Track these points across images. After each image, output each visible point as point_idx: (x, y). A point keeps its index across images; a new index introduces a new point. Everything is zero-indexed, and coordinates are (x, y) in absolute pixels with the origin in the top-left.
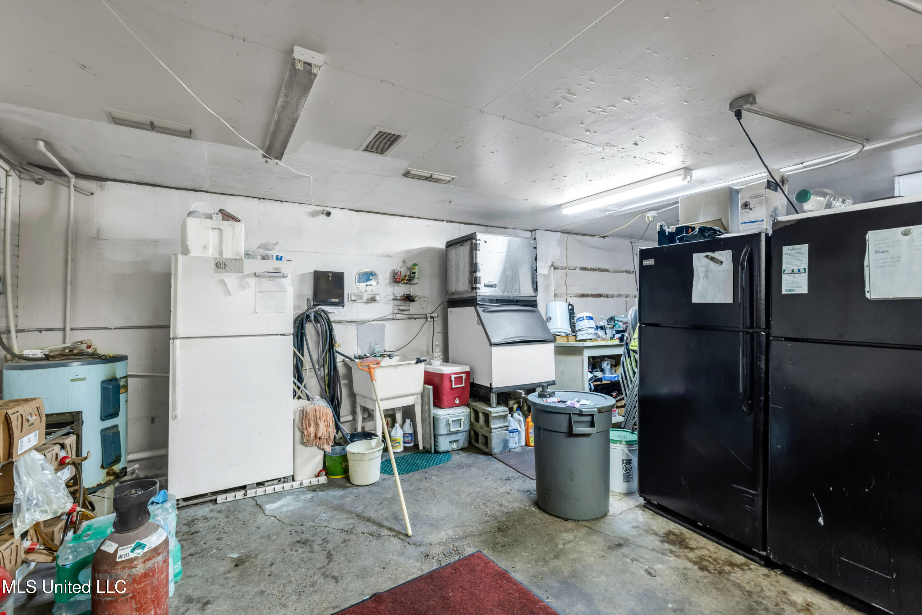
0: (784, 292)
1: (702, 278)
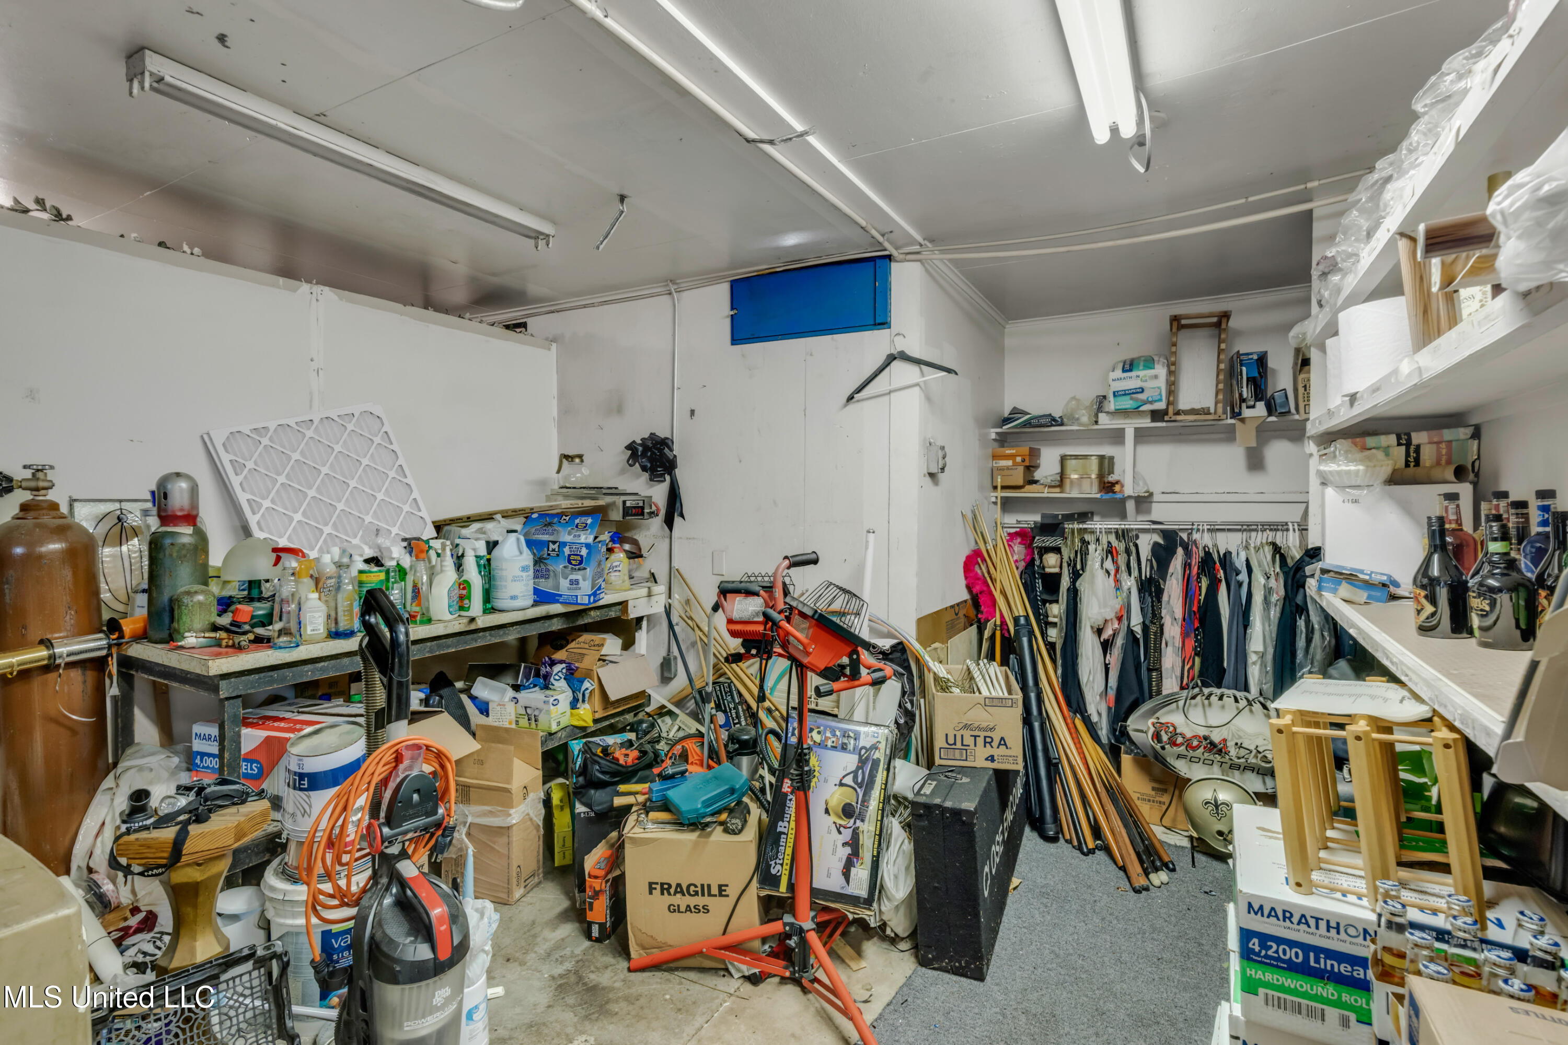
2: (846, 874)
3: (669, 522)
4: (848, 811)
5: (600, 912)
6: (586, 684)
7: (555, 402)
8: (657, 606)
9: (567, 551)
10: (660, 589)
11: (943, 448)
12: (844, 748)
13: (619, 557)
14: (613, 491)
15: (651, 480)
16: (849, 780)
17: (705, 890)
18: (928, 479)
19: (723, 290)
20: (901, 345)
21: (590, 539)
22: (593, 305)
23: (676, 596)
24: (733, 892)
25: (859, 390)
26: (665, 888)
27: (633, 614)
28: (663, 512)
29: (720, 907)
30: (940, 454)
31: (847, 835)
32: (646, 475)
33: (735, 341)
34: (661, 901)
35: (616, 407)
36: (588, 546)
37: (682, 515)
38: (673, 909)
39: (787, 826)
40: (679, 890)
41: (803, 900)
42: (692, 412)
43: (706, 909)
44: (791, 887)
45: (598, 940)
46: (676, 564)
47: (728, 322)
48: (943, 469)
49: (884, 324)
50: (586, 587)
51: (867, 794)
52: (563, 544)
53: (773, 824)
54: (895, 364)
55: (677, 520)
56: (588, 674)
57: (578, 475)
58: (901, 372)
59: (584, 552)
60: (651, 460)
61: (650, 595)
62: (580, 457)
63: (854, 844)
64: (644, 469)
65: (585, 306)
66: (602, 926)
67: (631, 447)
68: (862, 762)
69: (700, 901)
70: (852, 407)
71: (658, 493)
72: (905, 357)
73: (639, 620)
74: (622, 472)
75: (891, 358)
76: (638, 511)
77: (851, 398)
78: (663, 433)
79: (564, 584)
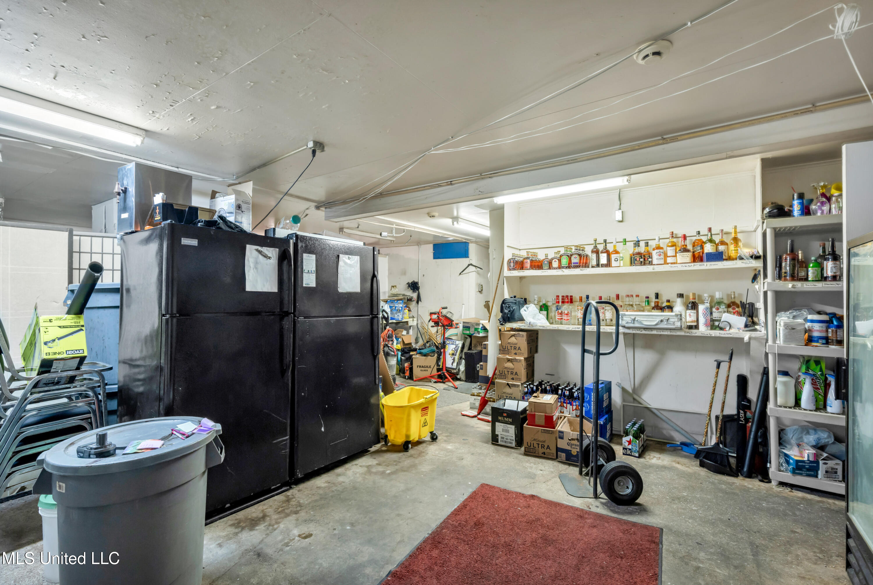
0: (304, 285)
1: (252, 269)
2: (452, 364)
3: (418, 302)
4: (453, 354)
5: (407, 374)
6: (399, 340)
7: (387, 271)
8: (415, 323)
9: (397, 308)
10: (415, 319)
11: (482, 285)
12: (453, 344)
13: (406, 311)
14: (404, 295)
15: (413, 292)
16: (454, 349)
17: (427, 367)
18: (479, 292)
19: (431, 246)
20: (471, 262)
21: (402, 306)
22: (398, 246)
23: (419, 321)
24: (432, 367)
25: (462, 272)
26: (420, 367)
27: (410, 325)
28: (416, 300)
29: (430, 370)
30: (481, 287)
31: (453, 358)
32: (412, 291)
33: (434, 258)
34: (419, 369)
35: (404, 273)
36: (401, 307)
37: (421, 301)
38: (421, 370)
39: (442, 357)
40: (423, 367)
41: (444, 369)
42: (424, 275)
43: (427, 370)
44: (442, 366)
45: (407, 379)
46: (419, 313)
47: (432, 254)
48: (482, 290)
49: (468, 257)
50: (401, 316)
51: (457, 352)
52: (396, 307)
53: (439, 357)
54: (470, 266)
55: (420, 302)
56: (400, 337)
57: (395, 291)
58: (471, 268)
59: (400, 309)
60: (413, 287)
61: (413, 320)
62: (396, 286)
63: (454, 360)
64: (411, 289)
65: (396, 247)
66: (408, 376)
67: (408, 283)
68: (456, 347)
69: (426, 369)
70: (461, 275)
71: (415, 295)
72: (471, 265)
73: (410, 327)
74: (405, 290)
75: (469, 265)
76: (410, 300)
77: (460, 274)
78: (416, 281)
79: (396, 316)
